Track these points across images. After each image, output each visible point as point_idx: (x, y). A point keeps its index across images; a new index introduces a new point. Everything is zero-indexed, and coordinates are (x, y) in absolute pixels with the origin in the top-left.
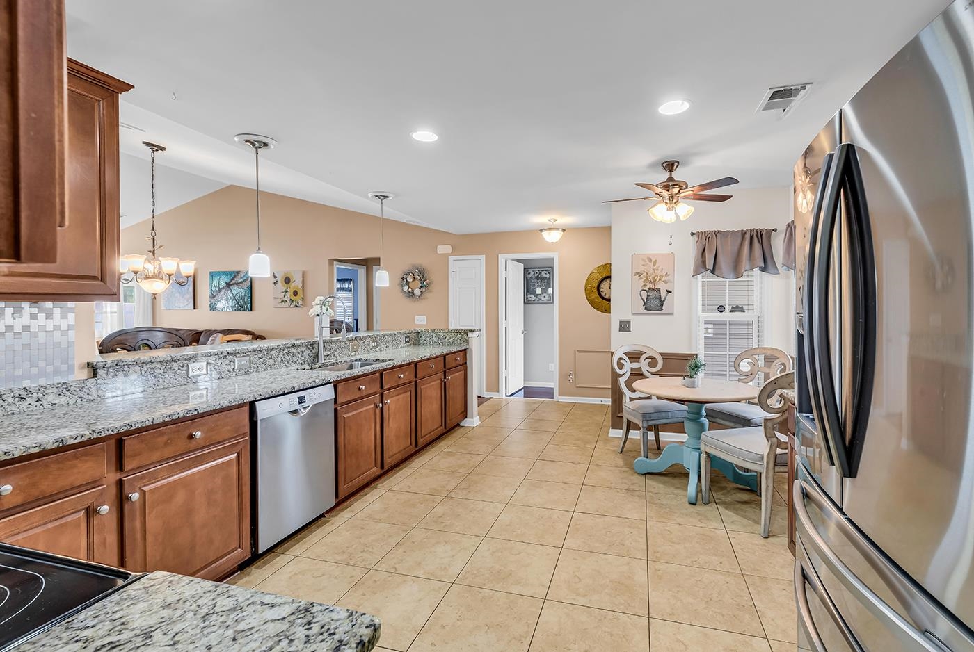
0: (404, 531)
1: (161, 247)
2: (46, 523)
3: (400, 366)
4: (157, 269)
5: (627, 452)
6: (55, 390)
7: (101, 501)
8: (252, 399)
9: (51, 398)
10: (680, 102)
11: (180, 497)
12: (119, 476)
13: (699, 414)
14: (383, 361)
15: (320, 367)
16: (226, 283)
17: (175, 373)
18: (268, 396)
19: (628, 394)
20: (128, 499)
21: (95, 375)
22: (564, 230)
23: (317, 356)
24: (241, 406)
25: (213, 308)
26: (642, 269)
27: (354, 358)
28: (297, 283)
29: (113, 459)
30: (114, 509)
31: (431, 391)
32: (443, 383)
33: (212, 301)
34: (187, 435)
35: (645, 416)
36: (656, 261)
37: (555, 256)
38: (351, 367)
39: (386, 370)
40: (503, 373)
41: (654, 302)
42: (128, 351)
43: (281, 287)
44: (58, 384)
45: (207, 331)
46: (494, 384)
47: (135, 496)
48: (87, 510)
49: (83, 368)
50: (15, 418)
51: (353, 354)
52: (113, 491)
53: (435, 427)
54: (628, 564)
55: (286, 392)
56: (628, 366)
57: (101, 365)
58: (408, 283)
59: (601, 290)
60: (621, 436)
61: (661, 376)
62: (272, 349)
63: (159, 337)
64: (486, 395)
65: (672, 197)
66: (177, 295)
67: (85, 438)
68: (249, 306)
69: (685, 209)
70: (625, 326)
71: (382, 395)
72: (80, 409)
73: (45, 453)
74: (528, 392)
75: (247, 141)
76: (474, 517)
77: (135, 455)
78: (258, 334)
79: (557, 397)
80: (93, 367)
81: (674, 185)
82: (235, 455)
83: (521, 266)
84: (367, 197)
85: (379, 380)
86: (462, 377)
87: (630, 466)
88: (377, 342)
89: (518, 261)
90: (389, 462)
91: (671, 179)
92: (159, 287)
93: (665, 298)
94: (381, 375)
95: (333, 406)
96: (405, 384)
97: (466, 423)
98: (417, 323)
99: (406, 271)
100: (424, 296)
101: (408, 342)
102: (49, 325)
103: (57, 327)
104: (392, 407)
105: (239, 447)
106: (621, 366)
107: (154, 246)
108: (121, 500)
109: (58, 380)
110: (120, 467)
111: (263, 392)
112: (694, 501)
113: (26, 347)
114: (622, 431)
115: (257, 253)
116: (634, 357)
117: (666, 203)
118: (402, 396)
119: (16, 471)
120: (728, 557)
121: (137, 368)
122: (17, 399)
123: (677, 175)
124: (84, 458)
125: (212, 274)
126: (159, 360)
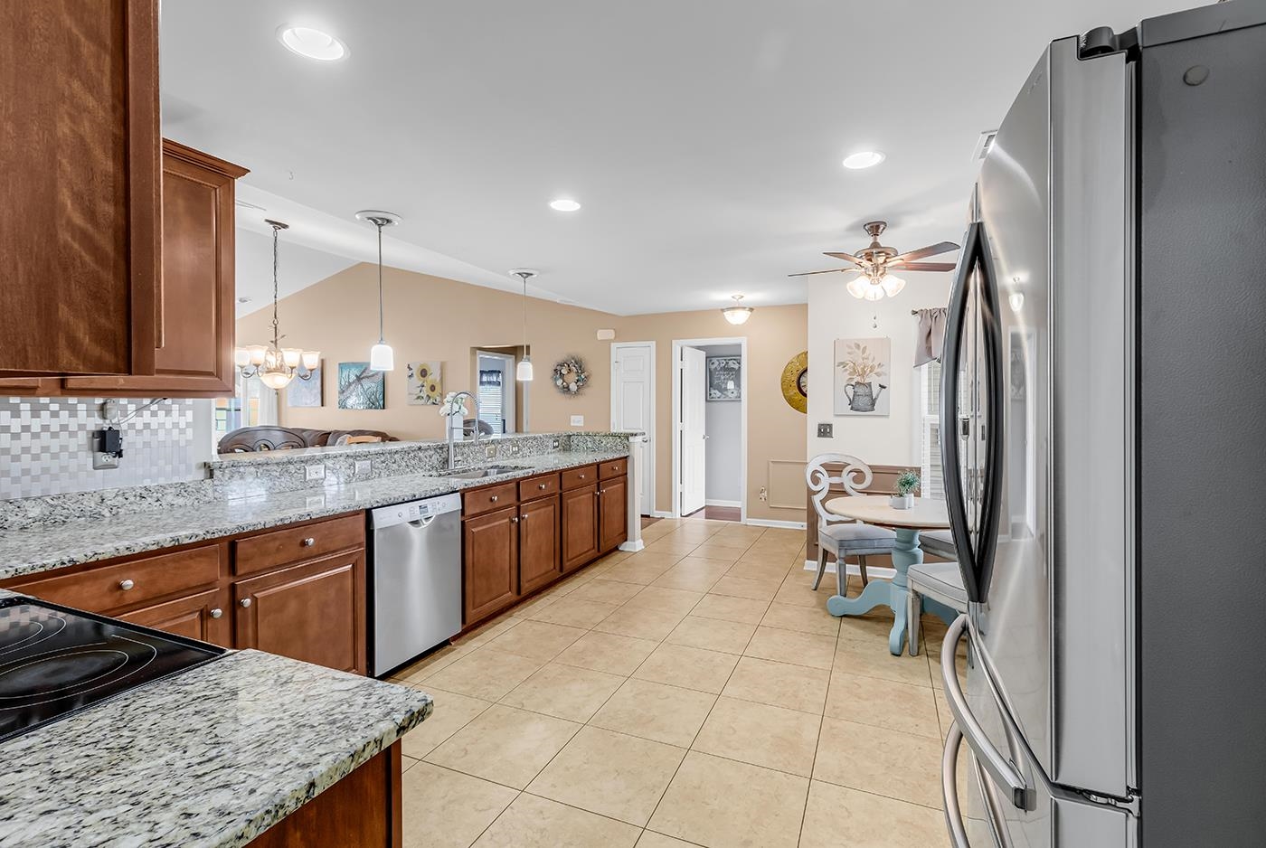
0: (537, 665)
1: (283, 337)
2: (163, 622)
3: (541, 475)
4: (279, 362)
5: (823, 589)
6: (173, 490)
7: (214, 604)
8: (368, 506)
9: (169, 498)
10: (872, 153)
11: (293, 606)
12: (231, 580)
13: (910, 542)
14: (522, 468)
15: (449, 474)
16: (356, 376)
17: (291, 475)
18: (385, 503)
19: (824, 516)
20: (241, 605)
21: (211, 476)
22: (751, 310)
23: (446, 461)
24: (356, 513)
25: (343, 406)
26: (847, 358)
27: (490, 465)
28: (434, 377)
29: (226, 563)
30: (227, 614)
31: (581, 507)
32: (596, 498)
33: (342, 397)
34: (299, 541)
35: (842, 544)
36: (865, 347)
37: (743, 341)
38: (486, 474)
39: (524, 478)
40: (677, 488)
41: (863, 400)
42: (246, 451)
43: (417, 380)
44: (176, 484)
45: (336, 432)
46: (665, 500)
47: (247, 602)
48: (202, 611)
49: (200, 468)
50: (136, 518)
51: (489, 460)
52: (226, 595)
53: (586, 550)
54: (798, 718)
55: (406, 500)
56: (826, 481)
57: (218, 465)
58: (562, 375)
59: (803, 384)
60: (816, 569)
61: (869, 494)
62: (397, 452)
63: (277, 437)
64: (656, 514)
65: (877, 267)
66: (304, 389)
67: (200, 539)
68: (381, 402)
69: (893, 283)
70: (825, 431)
71: (519, 508)
72: (197, 510)
73: (162, 551)
74: (711, 512)
75: (369, 218)
76: (620, 654)
77: (246, 560)
78: (391, 435)
79: (744, 520)
80: (209, 467)
81: (879, 253)
82: (350, 566)
83: (703, 354)
84: (509, 276)
85: (515, 490)
86: (621, 490)
87: (823, 605)
88: (518, 446)
89: (699, 348)
90: (527, 587)
91: (875, 245)
92: (281, 381)
93: (878, 395)
94: (518, 484)
95: (459, 518)
96: (547, 496)
97: (626, 547)
98: (572, 424)
99: (560, 361)
100: (581, 391)
101: (557, 447)
102: (168, 422)
103: (176, 425)
104: (531, 522)
105: (356, 557)
106: (816, 481)
107: (276, 336)
108: (234, 605)
109: (176, 480)
110: (232, 570)
111: (380, 498)
112: (897, 652)
113: (147, 444)
114: (816, 562)
115: (380, 343)
116: (834, 469)
117: (870, 275)
118: (543, 510)
119: (135, 568)
120: (928, 720)
121: (252, 469)
122: (138, 498)
123: (884, 239)
124: (199, 559)
125: (342, 366)
126: (275, 462)
